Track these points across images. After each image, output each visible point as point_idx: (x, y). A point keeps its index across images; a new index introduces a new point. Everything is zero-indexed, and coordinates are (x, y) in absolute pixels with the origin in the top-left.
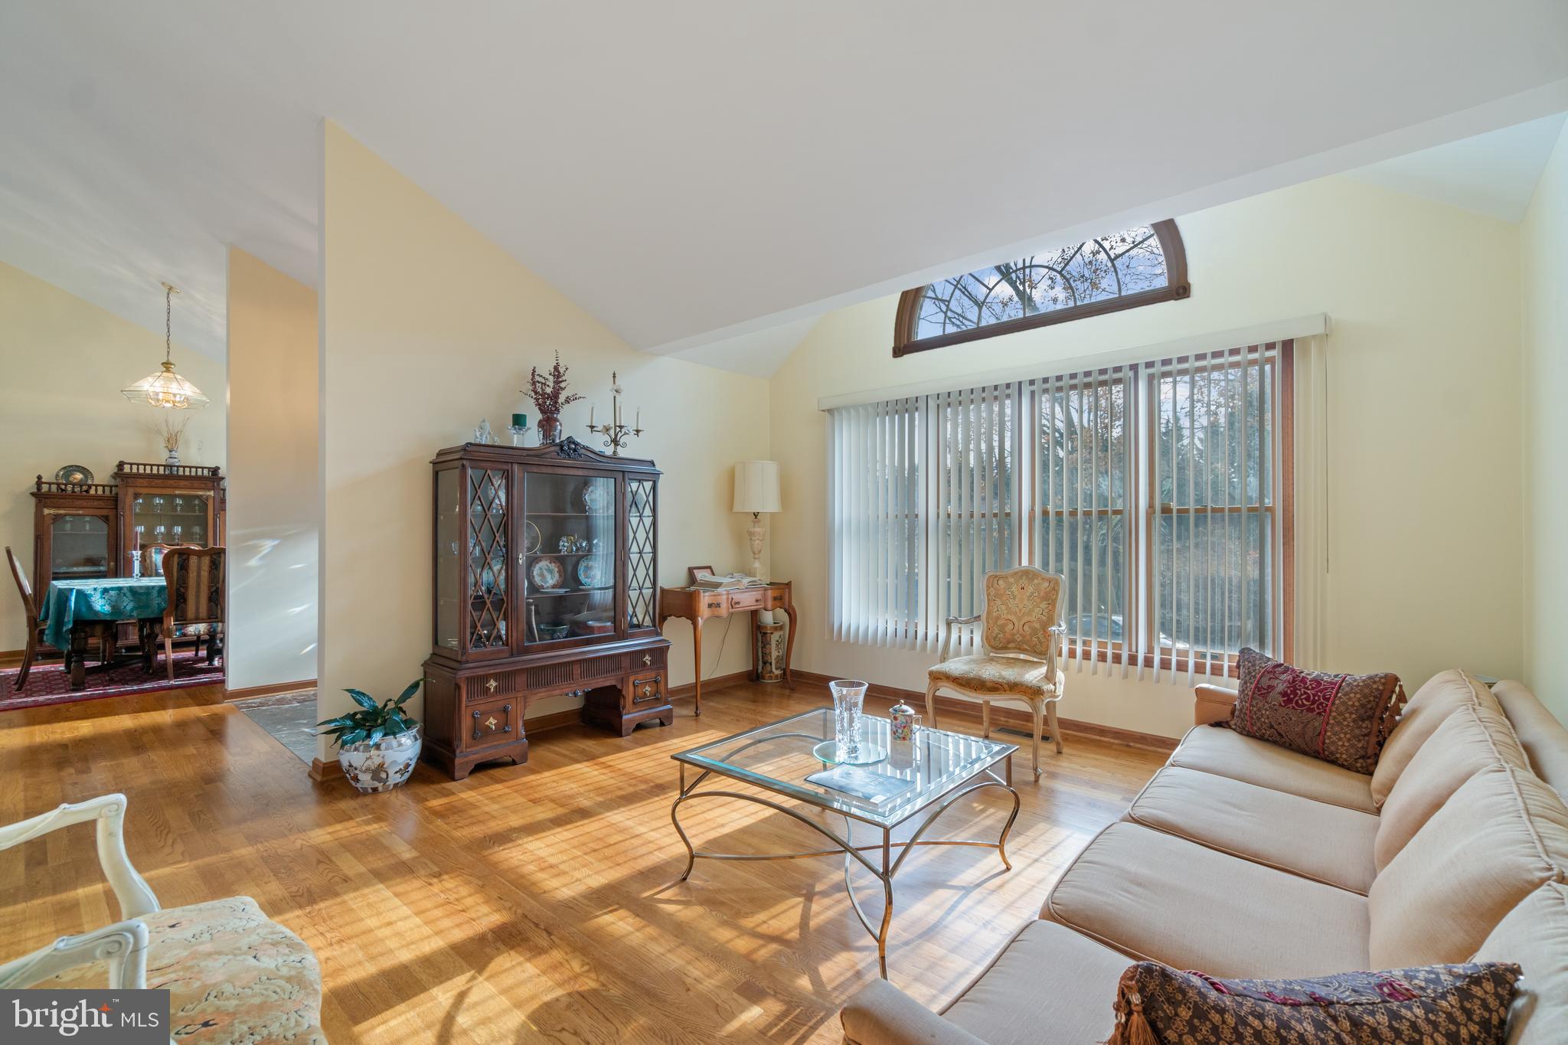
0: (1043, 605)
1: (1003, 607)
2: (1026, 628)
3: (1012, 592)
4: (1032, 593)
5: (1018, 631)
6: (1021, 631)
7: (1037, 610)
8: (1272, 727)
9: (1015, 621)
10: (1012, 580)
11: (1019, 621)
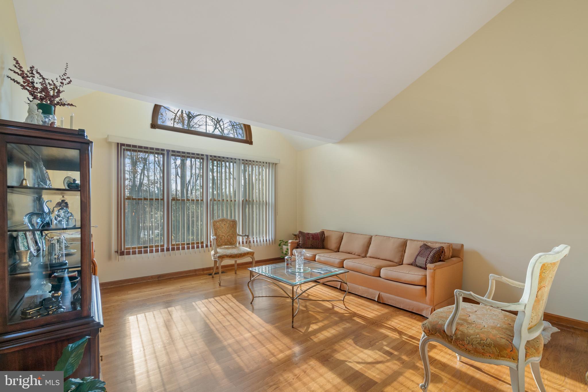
0: (233, 229)
1: (220, 231)
2: (229, 237)
3: (222, 226)
4: (228, 226)
5: (226, 238)
6: (227, 238)
7: (231, 231)
8: (311, 244)
9: (224, 235)
10: (220, 222)
11: (226, 235)
